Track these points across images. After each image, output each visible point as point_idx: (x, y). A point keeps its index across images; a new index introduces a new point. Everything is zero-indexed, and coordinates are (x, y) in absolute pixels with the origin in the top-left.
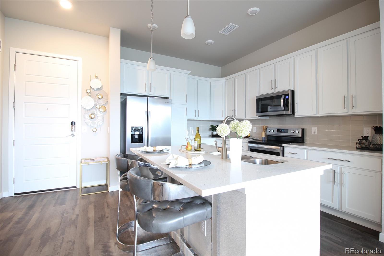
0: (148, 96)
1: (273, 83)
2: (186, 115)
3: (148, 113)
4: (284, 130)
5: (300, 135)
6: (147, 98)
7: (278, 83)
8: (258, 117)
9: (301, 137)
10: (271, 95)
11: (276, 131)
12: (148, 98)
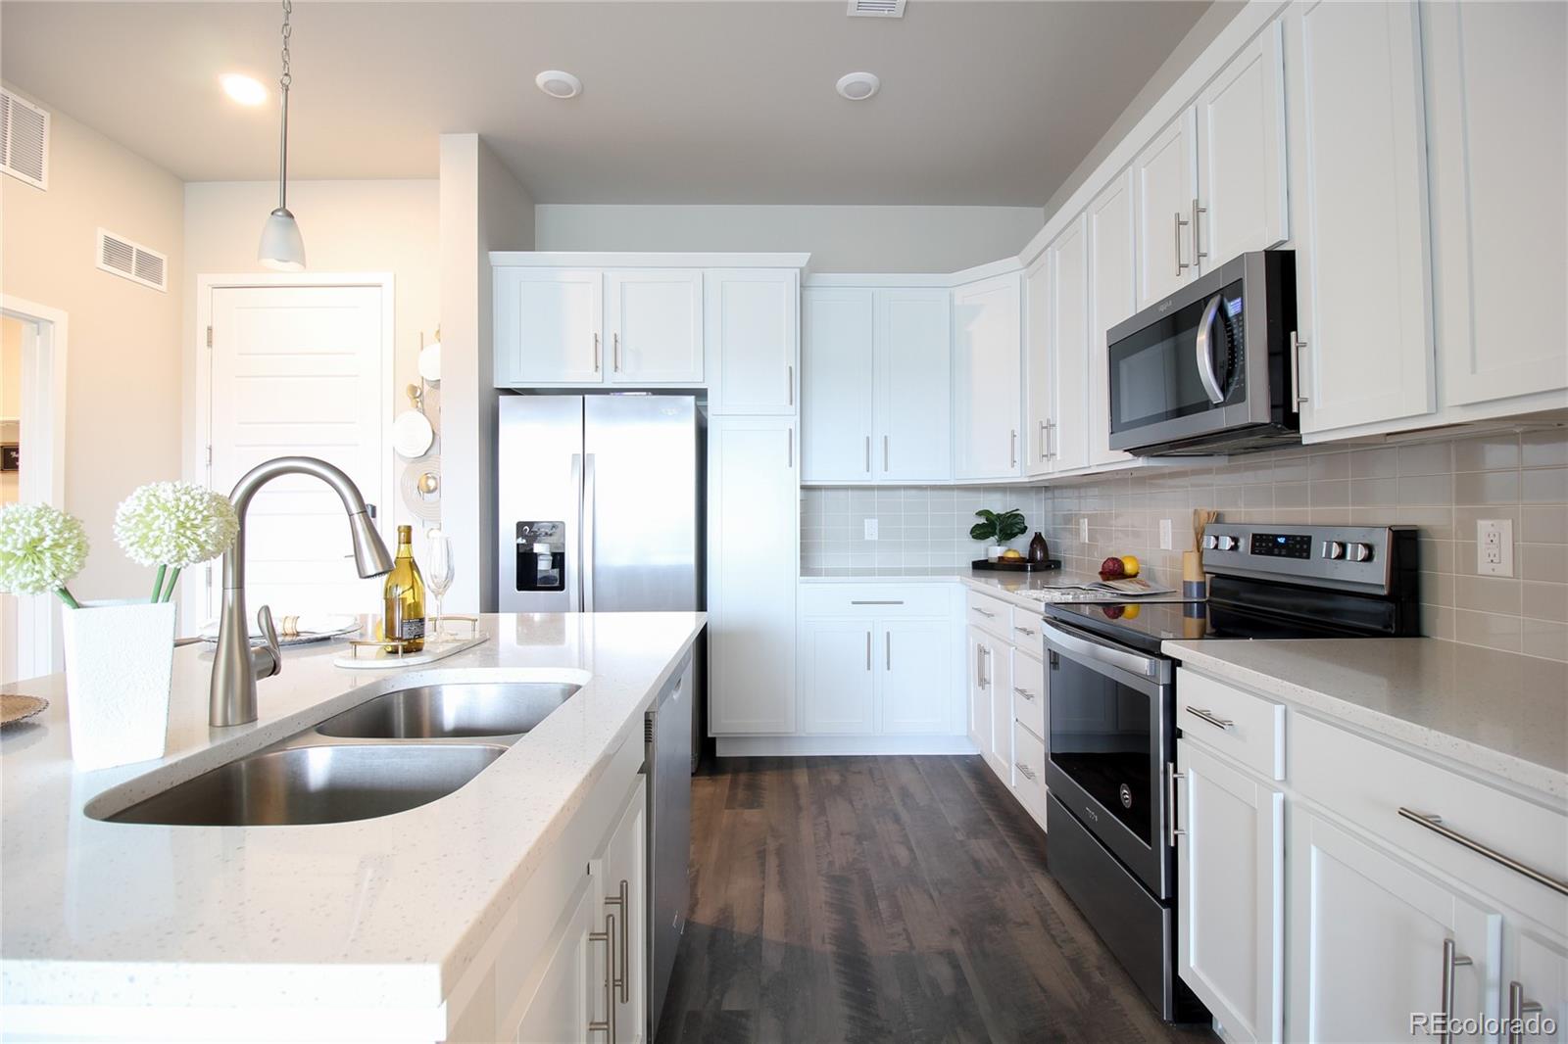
0: (583, 392)
1: (1187, 232)
2: (788, 465)
3: (584, 462)
4: (1287, 537)
5: (1376, 575)
6: (581, 397)
7: (1211, 222)
8: (1129, 456)
9: (1384, 592)
10: (1162, 308)
11: (1245, 544)
12: (586, 396)
